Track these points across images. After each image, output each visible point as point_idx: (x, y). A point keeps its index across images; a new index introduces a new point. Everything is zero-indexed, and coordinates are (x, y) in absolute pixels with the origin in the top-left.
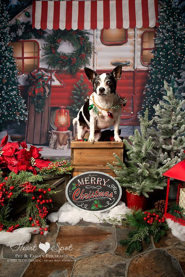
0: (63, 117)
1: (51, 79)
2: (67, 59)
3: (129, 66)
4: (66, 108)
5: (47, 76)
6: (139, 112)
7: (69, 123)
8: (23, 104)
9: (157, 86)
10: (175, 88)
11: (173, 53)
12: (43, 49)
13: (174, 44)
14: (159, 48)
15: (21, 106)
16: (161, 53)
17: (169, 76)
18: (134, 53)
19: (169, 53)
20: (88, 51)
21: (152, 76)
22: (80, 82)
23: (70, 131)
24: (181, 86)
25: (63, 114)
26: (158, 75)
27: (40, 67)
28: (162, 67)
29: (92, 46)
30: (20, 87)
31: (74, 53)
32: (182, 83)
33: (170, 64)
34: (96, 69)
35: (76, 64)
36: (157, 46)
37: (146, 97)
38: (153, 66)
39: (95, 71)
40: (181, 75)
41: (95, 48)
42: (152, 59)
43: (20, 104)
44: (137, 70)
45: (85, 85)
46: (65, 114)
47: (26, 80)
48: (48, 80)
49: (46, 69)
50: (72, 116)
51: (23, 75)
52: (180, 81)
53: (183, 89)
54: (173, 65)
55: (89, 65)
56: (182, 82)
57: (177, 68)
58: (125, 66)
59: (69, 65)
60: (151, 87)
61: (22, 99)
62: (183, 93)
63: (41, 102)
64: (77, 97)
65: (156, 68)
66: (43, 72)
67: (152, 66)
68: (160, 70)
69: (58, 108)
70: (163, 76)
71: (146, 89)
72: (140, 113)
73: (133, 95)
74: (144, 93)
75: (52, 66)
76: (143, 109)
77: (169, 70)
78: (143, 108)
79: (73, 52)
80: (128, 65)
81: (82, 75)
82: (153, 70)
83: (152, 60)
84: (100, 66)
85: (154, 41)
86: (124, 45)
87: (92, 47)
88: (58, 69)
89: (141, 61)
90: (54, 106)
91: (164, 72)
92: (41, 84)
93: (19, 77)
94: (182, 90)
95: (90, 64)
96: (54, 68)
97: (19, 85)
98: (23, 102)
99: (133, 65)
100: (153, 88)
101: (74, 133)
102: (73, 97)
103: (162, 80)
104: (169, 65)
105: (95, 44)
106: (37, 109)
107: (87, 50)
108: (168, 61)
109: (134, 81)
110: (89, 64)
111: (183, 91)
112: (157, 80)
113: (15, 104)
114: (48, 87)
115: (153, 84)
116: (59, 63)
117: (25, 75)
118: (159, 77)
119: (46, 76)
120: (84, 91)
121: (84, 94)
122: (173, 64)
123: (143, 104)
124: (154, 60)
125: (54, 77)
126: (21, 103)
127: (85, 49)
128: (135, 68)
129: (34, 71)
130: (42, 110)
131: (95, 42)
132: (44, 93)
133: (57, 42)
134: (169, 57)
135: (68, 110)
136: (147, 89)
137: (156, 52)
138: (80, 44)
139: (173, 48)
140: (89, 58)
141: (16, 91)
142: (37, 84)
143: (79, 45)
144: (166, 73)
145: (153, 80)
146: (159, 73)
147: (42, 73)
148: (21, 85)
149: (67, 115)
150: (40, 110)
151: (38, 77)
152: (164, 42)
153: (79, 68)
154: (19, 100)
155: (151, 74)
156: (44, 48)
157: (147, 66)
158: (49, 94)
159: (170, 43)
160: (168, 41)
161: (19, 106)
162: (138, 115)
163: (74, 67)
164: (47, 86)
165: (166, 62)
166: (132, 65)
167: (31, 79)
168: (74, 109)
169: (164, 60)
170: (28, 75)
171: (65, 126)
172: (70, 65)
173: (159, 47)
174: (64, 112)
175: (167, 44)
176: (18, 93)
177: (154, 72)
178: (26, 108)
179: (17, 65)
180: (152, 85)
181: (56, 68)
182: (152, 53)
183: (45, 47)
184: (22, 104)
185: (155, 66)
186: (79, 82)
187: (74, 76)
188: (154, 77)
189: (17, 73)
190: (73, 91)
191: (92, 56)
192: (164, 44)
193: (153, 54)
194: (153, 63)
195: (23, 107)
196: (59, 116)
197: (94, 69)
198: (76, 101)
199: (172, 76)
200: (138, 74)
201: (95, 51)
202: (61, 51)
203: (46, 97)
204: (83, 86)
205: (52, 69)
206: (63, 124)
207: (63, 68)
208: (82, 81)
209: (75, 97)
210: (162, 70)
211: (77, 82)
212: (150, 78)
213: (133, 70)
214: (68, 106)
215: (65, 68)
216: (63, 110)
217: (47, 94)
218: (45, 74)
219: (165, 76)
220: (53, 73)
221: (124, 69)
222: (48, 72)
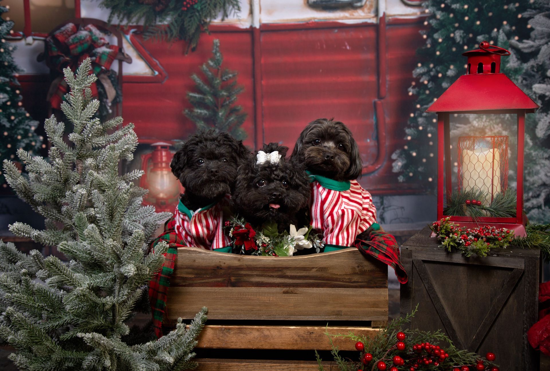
0: (162, 176)
1: (120, 56)
3: (361, 7)
4: (172, 148)
5: (108, 45)
6: (398, 151)
8: (33, 136)
9: (452, 67)
10: (510, 70)
15: (26, 141)
17: (489, 32)
21: (436, 36)
22: (211, 63)
24: (532, 62)
25: (164, 165)
26: (454, 32)
27: (84, 13)
28: (466, 7)
30: (21, 78)
32: (534, 54)
34: (260, 21)
35: (195, 6)
37: (418, 106)
38: (436, 3)
39: (258, 26)
40: (529, 26)
43: (21, 134)
44: (387, 19)
45: (227, 73)
46: (168, 164)
47: (40, 58)
48: (111, 58)
49: (104, 23)
51: (30, 39)
52: (526, 45)
53: (537, 72)
55: (239, 9)
56: (533, 49)
57: (517, 5)
58: (349, 10)
59: (175, 9)
60: (432, 73)
61: (28, 118)
62: (540, 83)
64: (204, 112)
65: (448, 9)
66: (95, 30)
67: (433, 5)
68: (461, 14)
69: (147, 146)
70: (471, 35)
71: (417, 80)
72: (399, 157)
73: (376, 100)
74: (410, 94)
75: (120, 13)
76: (408, 143)
77: (490, 14)
78: (409, 138)
80: (359, 4)
81: (216, 41)
82: (438, 16)
84: (270, 12)
88: (142, 23)
91: (472, 21)
93: (15, 49)
94: (534, 76)
95: (240, 5)
96: (129, 18)
97: (17, 75)
98: (33, 128)
99: (374, 4)
100: (440, 75)
102: (192, 111)
103: (465, 47)
109: (378, 58)
110: (237, 5)
111: (537, 76)
112: (451, 48)
113: (6, 134)
114: (112, 82)
115: (438, 62)
116: (142, 3)
117: (36, 42)
118: (458, 39)
119: (104, 45)
120: (225, 94)
121: (225, 101)
123: (409, 127)
125: (129, 50)
126: (27, 131)
128: (381, 15)
129: (63, 29)
136: (421, 81)
141: (6, 92)
144: (478, 23)
145: (438, 48)
146: (457, 25)
147: (91, 36)
148: (22, 74)
151: (79, 49)
153: (208, 20)
154: (20, 122)
155: (431, 31)
157: (419, 6)
158: (115, 102)
161: (19, 141)
162: (394, 160)
163: (190, 17)
164: (110, 77)
166: (371, 6)
167: (55, 54)
170: (45, 41)
171: (170, 201)
172: (179, 11)
174: (164, 159)
176: (13, 98)
177: (442, 25)
178: (44, 146)
179: (8, 7)
180: (434, 67)
181: (134, 19)
184: (30, 135)
185: (444, 3)
186: (208, 65)
187: (193, 45)
188: (440, 40)
189: (8, 33)
190: (191, 94)
195: (33, 143)
196: (153, 171)
197: (252, 22)
198: (200, 124)
199: (501, 31)
200: (389, 33)
203: (108, 111)
204: (222, 77)
205: (121, 21)
206: (165, 197)
207: (158, 19)
208: (218, 60)
209: (199, 111)
210: (467, 16)
211: (202, 64)
212: (427, 45)
213: (374, 21)
214: (178, 142)
215: (164, 19)
216: (161, 154)
217: (110, 104)
218: (101, 39)
219: (476, 34)
220: (127, 34)
221: (347, 18)
222: (111, 33)
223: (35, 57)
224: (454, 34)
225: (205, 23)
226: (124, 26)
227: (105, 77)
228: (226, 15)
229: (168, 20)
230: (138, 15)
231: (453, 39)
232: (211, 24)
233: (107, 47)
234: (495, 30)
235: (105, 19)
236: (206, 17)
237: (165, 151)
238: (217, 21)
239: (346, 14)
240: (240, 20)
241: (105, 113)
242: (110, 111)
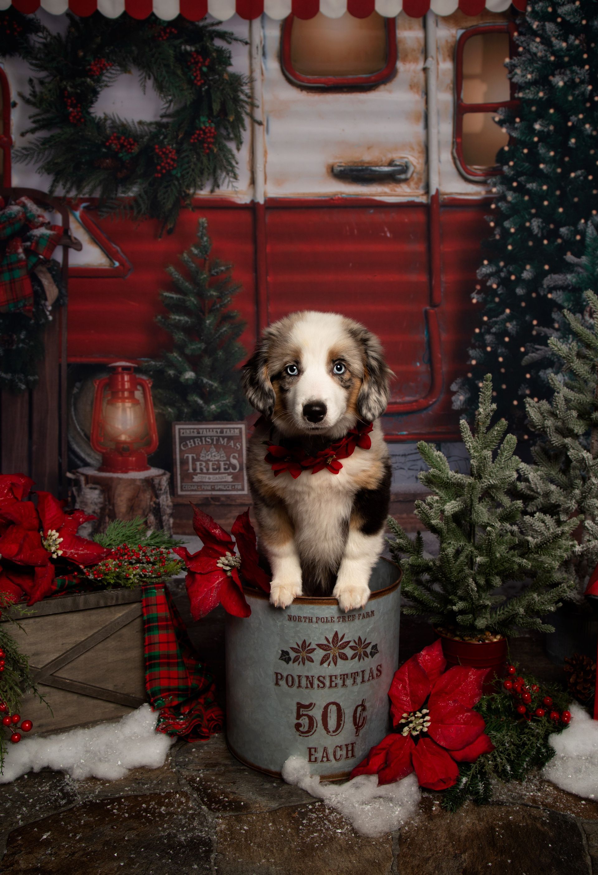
0: (124, 410)
1: (65, 241)
2: (136, 149)
3: (406, 180)
4: (138, 370)
5: (48, 225)
6: (459, 380)
7: (155, 437)
9: (528, 267)
11: (587, 126)
12: (28, 102)
13: (590, 88)
14: (530, 103)
16: (537, 127)
17: (575, 223)
18: (427, 126)
19: (570, 124)
20: (226, 115)
21: (507, 224)
22: (195, 251)
23: (161, 471)
25: (126, 394)
26: (529, 221)
27: (16, 181)
28: (545, 188)
29: (242, 92)
31: (168, 123)
33: (579, 172)
34: (265, 194)
35: (174, 172)
36: (521, 95)
37: (485, 319)
38: (506, 181)
39: (262, 201)
41: (257, 103)
42: (502, 149)
44: (441, 198)
45: (218, 265)
46: (132, 393)
48: (53, 242)
49: (43, 194)
50: (165, 404)
54: (590, 178)
55: (235, 177)
58: (389, 183)
59: (145, 175)
60: (502, 275)
63: (23, 341)
64: (184, 319)
65: (521, 190)
66: (30, 204)
67: (502, 183)
68: (539, 197)
69: (101, 368)
70: (551, 226)
71: (483, 283)
72: (460, 388)
73: (428, 308)
74: (474, 301)
75: (67, 180)
76: (472, 369)
77: (576, 200)
78: (474, 362)
79: (162, 116)
80: (403, 176)
81: (203, 220)
82: (509, 198)
83: (502, 157)
84: (279, 181)
85: (506, 71)
86: (382, 87)
87: (242, 97)
88: (97, 194)
89: (454, 158)
90: (85, 360)
91: (553, 208)
92: (20, 261)
95: (237, 171)
96: (79, 189)
99: (423, 177)
100: (513, 278)
101: (179, 477)
102: (167, 318)
103: (545, 242)
104: (573, 175)
105: (258, 85)
106: (9, 376)
107: (224, 112)
108: (567, 159)
109: (429, 250)
110: (233, 171)
112: (527, 241)
114: (53, 277)
115: (510, 259)
116: (99, 168)
118: (536, 230)
119: (42, 224)
120: (215, 294)
121: (215, 304)
122: (589, 175)
123: (474, 347)
124: (512, 155)
125: (78, 232)
127: (216, 107)
128: (433, 192)
130: (31, 378)
131: (257, 75)
132: (37, 303)
133: (90, 70)
134: (573, 141)
135: (144, 377)
136: (489, 284)
137: (518, 120)
138: (191, 82)
139: (588, 105)
140: (232, 145)
142: (5, 262)
143: (185, 86)
144: (561, 210)
145: (510, 240)
146: (533, 211)
147: (25, 213)
149: (142, 401)
150: (22, 376)
151: (8, 231)
152: (551, 78)
153: (192, 191)
155: (500, 217)
156: (31, 99)
157: (483, 183)
158: (57, 305)
159: (572, 80)
160: (568, 72)
162: (454, 393)
163: (166, 187)
164: (50, 270)
165: (561, 163)
166: (420, 180)
168: (171, 372)
169: (552, 154)
171: (135, 446)
172: (151, 179)
173: (531, 97)
174: (127, 386)
175: (561, 84)
177: (515, 209)
180: (505, 266)
181: (86, 190)
182: (501, 123)
183: (34, 92)
185: (516, 181)
186: (190, 253)
187: (170, 226)
188: (512, 230)
190: (166, 294)
191: (246, 135)
192: (552, 87)
193: (504, 130)
194: (505, 168)
196: (112, 402)
197: (254, 194)
198: (179, 336)
199: (589, 223)
200: (446, 217)
201: (259, 115)
202: (109, 112)
203: (47, 318)
204: (210, 271)
205: (68, 192)
206: (128, 440)
207: (120, 189)
208: (205, 246)
209: (177, 318)
210: (547, 200)
211: (182, 253)
212: (495, 235)
213: (423, 199)
214: (147, 362)
215: (129, 189)
216: (123, 378)
217: (50, 308)
218: (39, 216)
219: (559, 225)
220: (76, 210)
221: (386, 194)
222: (53, 208)
224: (531, 223)
225: (187, 195)
226: (71, 198)
227: (44, 269)
228: (216, 185)
229: (134, 191)
230: (92, 184)
231: (529, 229)
232: (196, 196)
233: (47, 229)
234: (583, 221)
235: (46, 189)
236: (188, 187)
237: (128, 374)
238: (204, 193)
239: (386, 189)
240: (236, 192)
241: (43, 321)
242: (51, 318)
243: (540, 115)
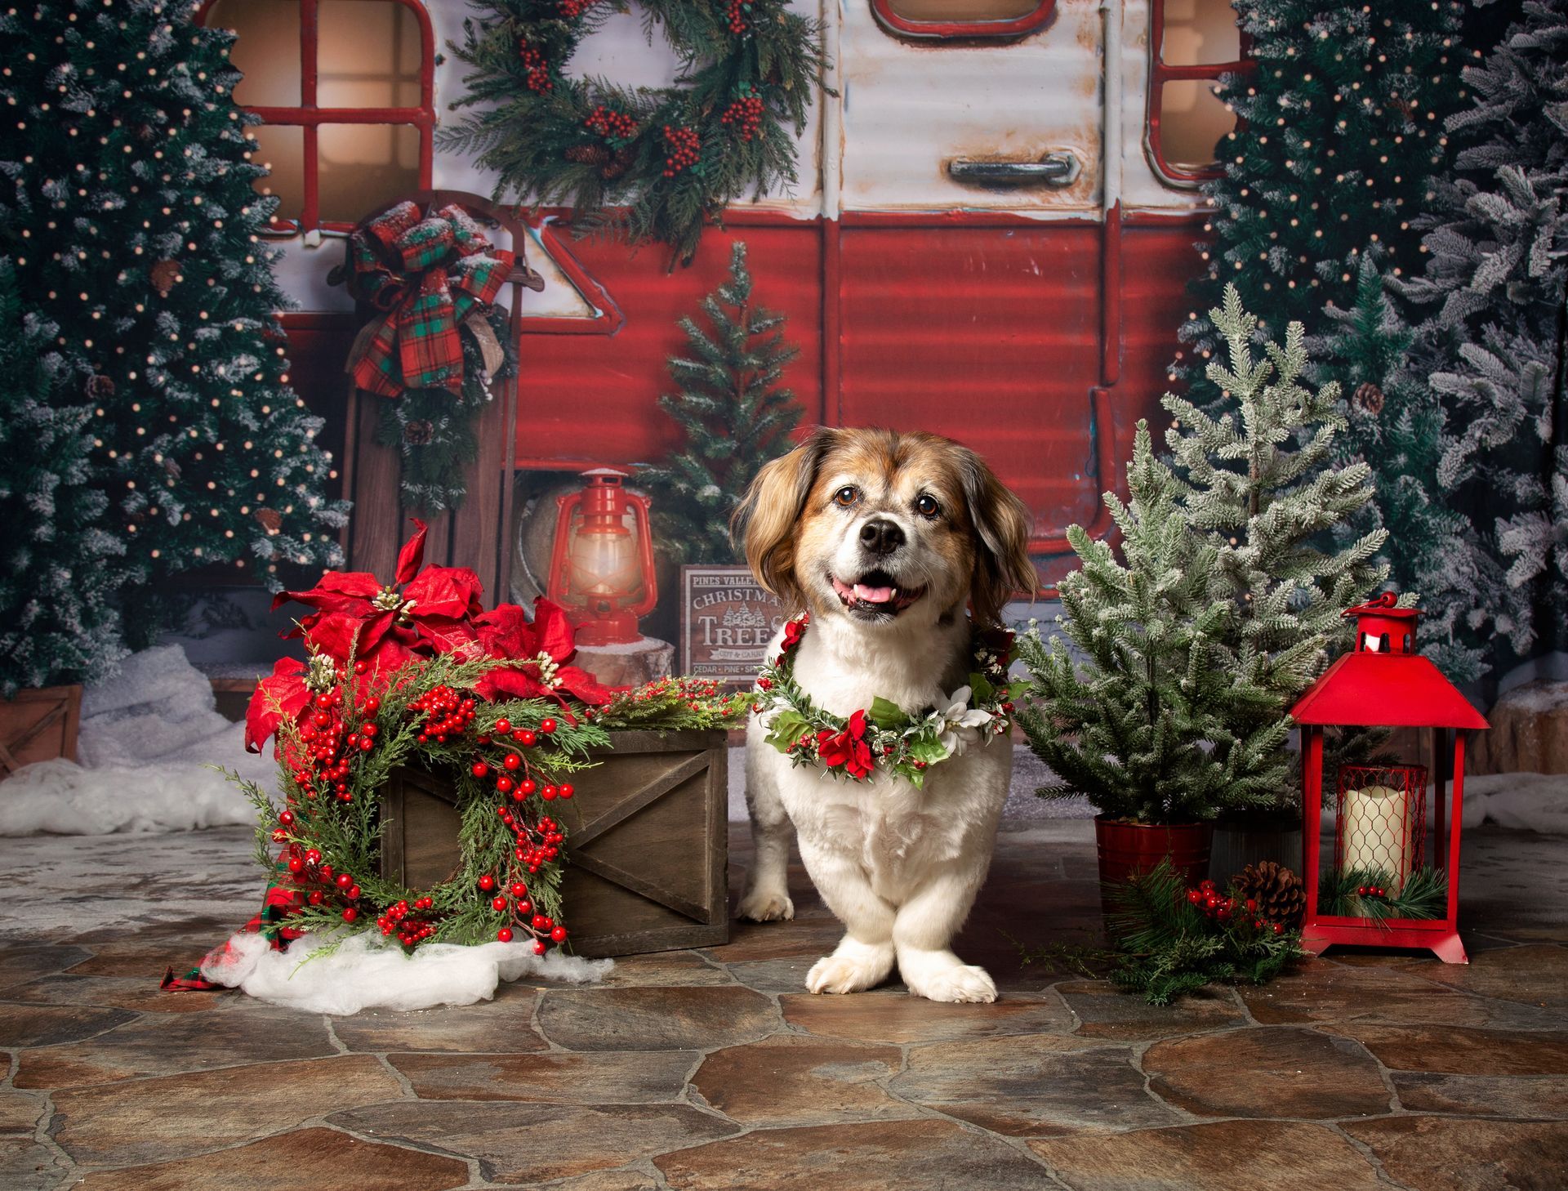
0: (604, 545)
1: (517, 275)
2: (634, 132)
3: (1067, 185)
4: (628, 482)
5: (490, 250)
7: (652, 588)
8: (310, 452)
9: (1261, 325)
10: (1384, 338)
11: (1366, 102)
12: (462, 56)
13: (1371, 41)
14: (1272, 64)
15: (294, 462)
16: (1283, 102)
17: (1342, 255)
18: (1103, 101)
19: (1337, 98)
20: (780, 79)
21: (1229, 255)
23: (659, 643)
24: (1428, 326)
25: (609, 520)
26: (1266, 251)
27: (440, 180)
28: (1293, 198)
29: (807, 44)
30: (288, 322)
31: (686, 91)
32: (1434, 307)
33: (1351, 174)
34: (840, 205)
35: (695, 169)
36: (1257, 52)
38: (1231, 188)
39: (835, 218)
40: (1423, 249)
41: (830, 61)
42: (1226, 137)
43: (283, 448)
44: (1124, 214)
45: (760, 317)
46: (617, 518)
47: (335, 277)
48: (497, 278)
49: (484, 201)
50: (670, 537)
51: (313, 236)
52: (1417, 288)
53: (1439, 347)
54: (1369, 183)
55: (793, 178)
56: (1431, 297)
57: (1400, 202)
58: (1039, 190)
59: (647, 174)
60: (1219, 336)
61: (300, 411)
62: (1444, 370)
63: (444, 433)
64: (705, 401)
65: (1254, 202)
66: (462, 217)
67: (1223, 191)
68: (1283, 213)
69: (569, 477)
70: (1303, 259)
71: (1187, 348)
73: (1097, 388)
74: (1172, 377)
75: (522, 179)
77: (1344, 217)
79: (677, 81)
80: (1063, 180)
81: (739, 245)
82: (1235, 215)
83: (1224, 150)
84: (863, 187)
85: (1235, 15)
86: (1032, 39)
87: (807, 52)
88: (570, 203)
89: (1146, 151)
90: (544, 465)
91: (1306, 230)
92: (442, 305)
93: (279, 256)
94: (1432, 355)
95: (796, 169)
96: (542, 193)
97: (281, 314)
98: (311, 434)
99: (1096, 180)
101: (688, 653)
102: (677, 400)
103: (1292, 284)
104: (1340, 178)
105: (832, 33)
106: (417, 489)
107: (777, 75)
108: (1331, 153)
109: (1102, 295)
110: (789, 169)
111: (1438, 357)
112: (1262, 283)
113: (249, 445)
114: (496, 332)
116: (574, 160)
117: (328, 242)
118: (1276, 266)
119: (481, 249)
120: (755, 362)
121: (755, 378)
122: (1367, 178)
124: (1240, 146)
125: (537, 261)
126: (296, 441)
127: (764, 67)
128: (1111, 204)
129: (389, 213)
130: (454, 492)
131: (831, 18)
132: (468, 374)
133: (563, 7)
134: (1342, 124)
135: (639, 494)
136: (1196, 350)
137: (1252, 91)
138: (724, 27)
139: (1368, 68)
140: (788, 128)
141: (255, 352)
142: (419, 308)
143: (716, 34)
144: (1319, 234)
146: (1273, 235)
147: (453, 230)
148: (293, 311)
149: (633, 530)
150: (439, 489)
151: (425, 258)
152: (1307, 26)
153: (722, 199)
154: (282, 420)
155: (1219, 244)
156: (468, 51)
157: (1193, 191)
158: (501, 376)
159: (1344, 30)
160: (1335, 17)
161: (279, 462)
163: (681, 193)
164: (491, 321)
165: (1321, 160)
166: (1090, 185)
167: (369, 268)
168: (682, 486)
169: (1307, 145)
170: (346, 239)
171: (620, 603)
172: (657, 179)
173: (1274, 55)
174: (610, 506)
175: (1324, 35)
176: (269, 366)
177: (1242, 233)
178: (334, 474)
179: (268, 166)
181: (553, 195)
182: (1224, 96)
183: (473, 41)
184: (304, 448)
185: (1247, 187)
186: (718, 298)
187: (686, 254)
188: (1238, 266)
189: (266, 222)
190: (678, 362)
191: (811, 113)
192: (1309, 41)
193: (1229, 107)
194: (1230, 167)
195: (310, 468)
196: (583, 533)
197: (823, 206)
198: (697, 429)
199: (1365, 255)
200: (1130, 245)
201: (832, 80)
202: (593, 74)
203: (484, 397)
204: (748, 326)
205: (523, 198)
206: (609, 593)
207: (607, 195)
208: (741, 287)
209: (694, 399)
210: (1296, 217)
211: (704, 296)
212: (1209, 273)
213: (1095, 216)
214: (644, 468)
215: (622, 195)
216: (604, 495)
217: (490, 381)
218: (475, 236)
219: (1314, 258)
220: (536, 227)
221: (1034, 207)
222: (498, 223)
223: (325, 274)
224: (1269, 255)
225: (715, 206)
226: (528, 208)
227: (482, 320)
228: (762, 189)
229: (630, 197)
230: (563, 185)
231: (1266, 265)
232: (729, 208)
233: (488, 255)
234: (1354, 251)
235: (488, 193)
236: (717, 193)
237: (612, 488)
238: (742, 202)
239: (1034, 199)
240: (794, 202)
241: (478, 401)
242: (490, 397)
243: (1288, 85)
